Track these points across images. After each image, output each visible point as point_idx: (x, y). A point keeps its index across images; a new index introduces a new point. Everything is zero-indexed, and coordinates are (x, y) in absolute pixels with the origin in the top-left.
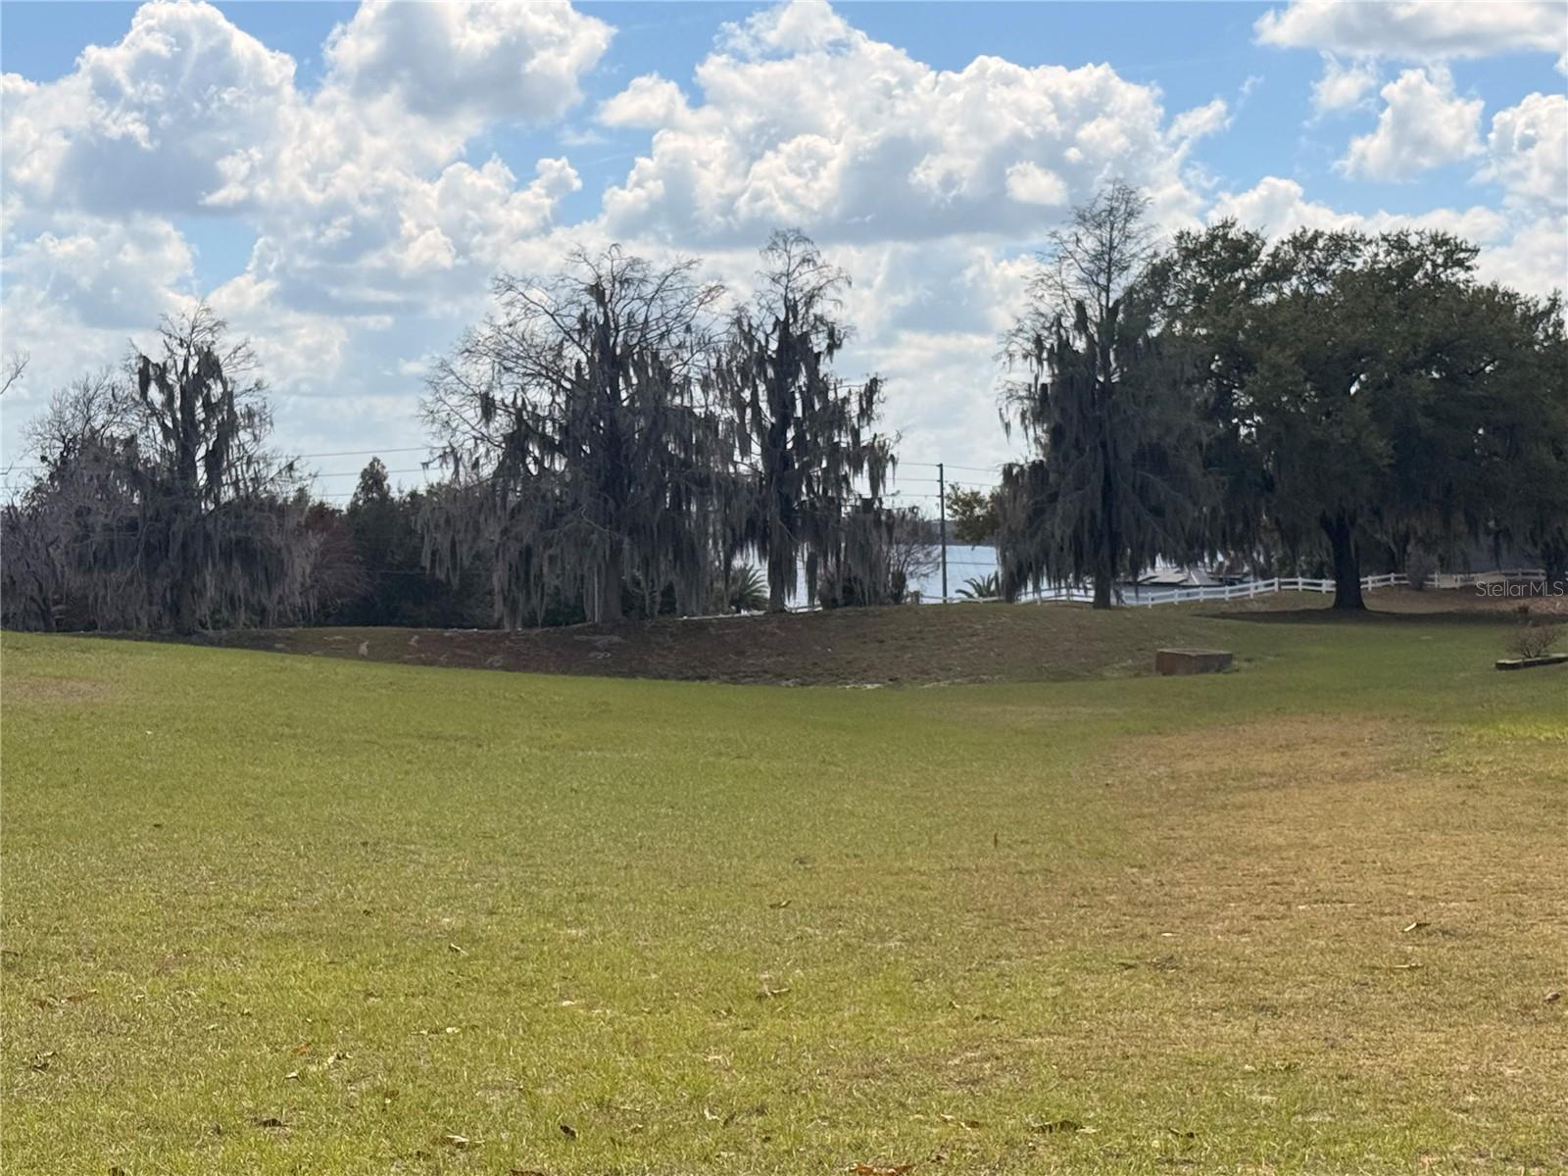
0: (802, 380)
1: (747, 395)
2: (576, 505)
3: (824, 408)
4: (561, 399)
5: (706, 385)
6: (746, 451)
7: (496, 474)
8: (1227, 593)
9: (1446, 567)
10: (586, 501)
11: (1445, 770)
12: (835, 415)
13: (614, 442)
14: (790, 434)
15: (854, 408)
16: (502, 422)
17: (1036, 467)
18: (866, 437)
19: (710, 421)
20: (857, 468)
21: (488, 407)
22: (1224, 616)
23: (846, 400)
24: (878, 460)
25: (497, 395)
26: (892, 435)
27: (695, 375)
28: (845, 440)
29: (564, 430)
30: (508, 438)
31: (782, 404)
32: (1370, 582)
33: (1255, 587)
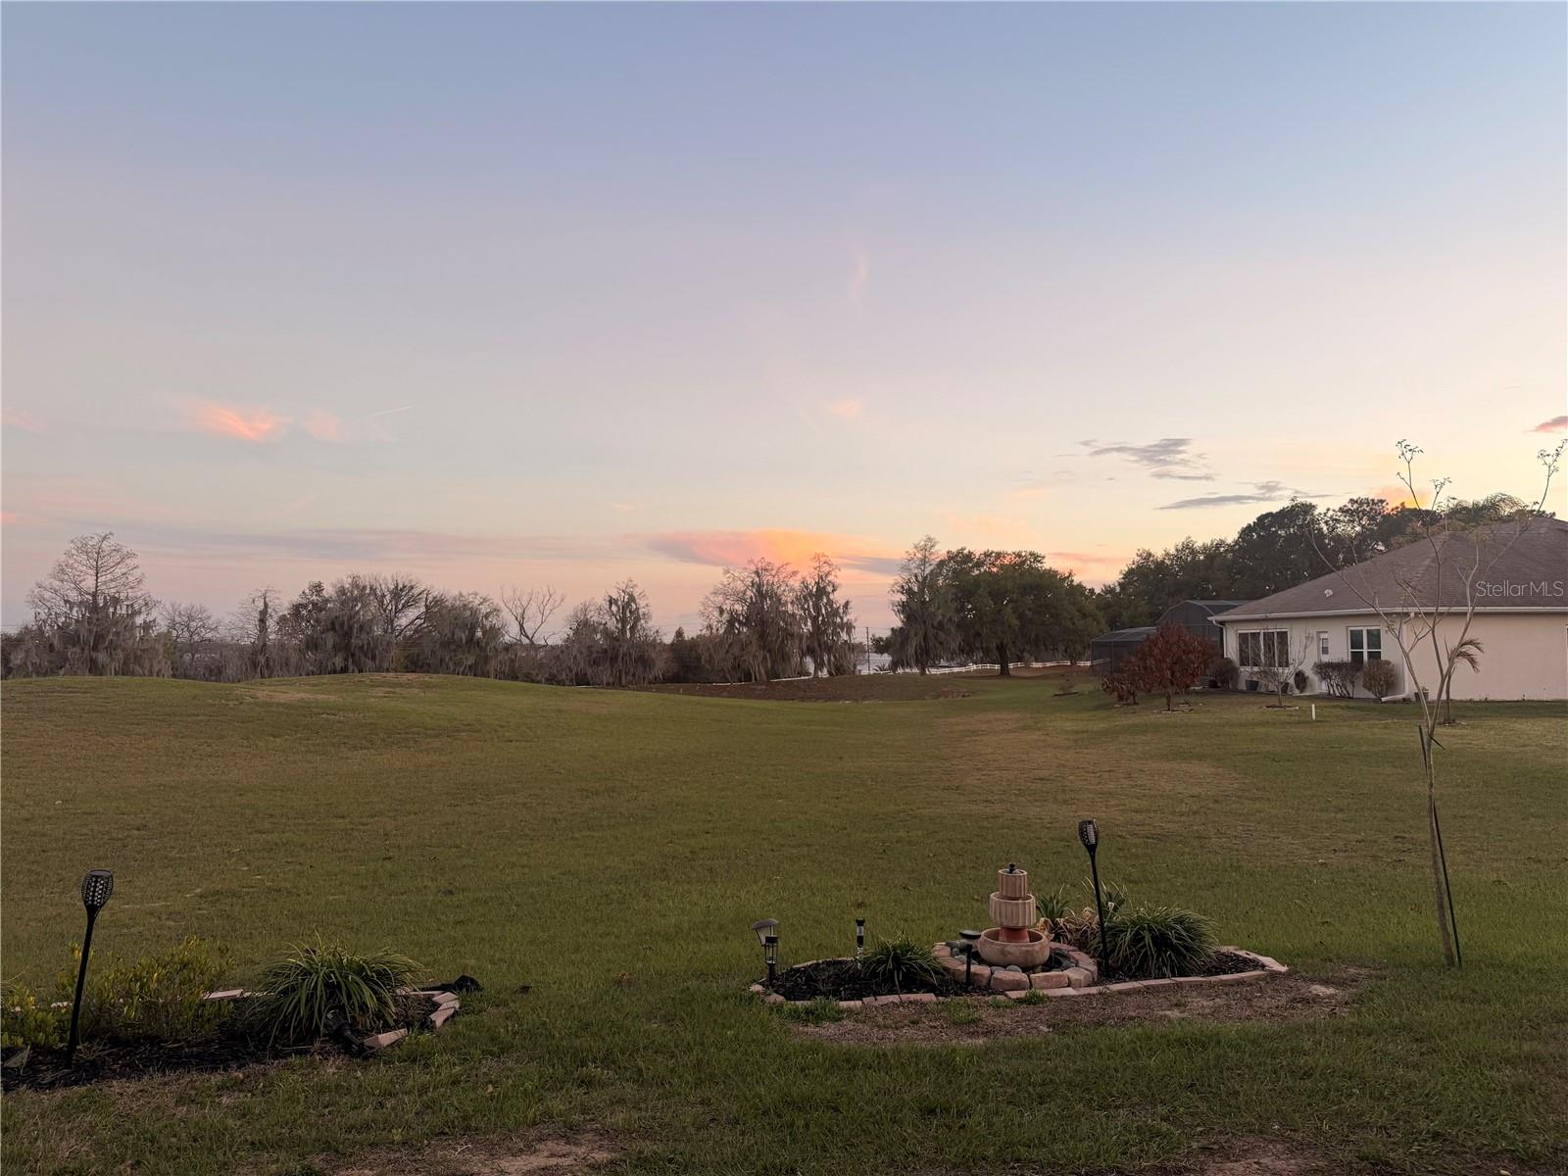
0: (825, 601)
1: (806, 606)
2: (751, 643)
3: (832, 610)
4: (745, 608)
5: (792, 603)
6: (806, 625)
7: (725, 632)
8: (963, 669)
9: (1037, 661)
10: (754, 641)
11: (1039, 730)
12: (836, 612)
13: (763, 623)
14: (821, 618)
15: (841, 611)
16: (726, 616)
17: (901, 629)
18: (845, 620)
19: (793, 615)
20: (842, 630)
21: (722, 612)
22: (963, 677)
23: (839, 608)
24: (849, 627)
25: (724, 607)
26: (853, 619)
27: (789, 600)
28: (839, 620)
29: (747, 618)
30: (728, 621)
31: (817, 608)
32: (1011, 666)
33: (973, 667)
